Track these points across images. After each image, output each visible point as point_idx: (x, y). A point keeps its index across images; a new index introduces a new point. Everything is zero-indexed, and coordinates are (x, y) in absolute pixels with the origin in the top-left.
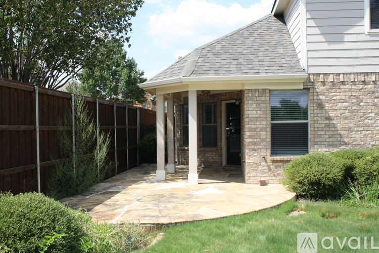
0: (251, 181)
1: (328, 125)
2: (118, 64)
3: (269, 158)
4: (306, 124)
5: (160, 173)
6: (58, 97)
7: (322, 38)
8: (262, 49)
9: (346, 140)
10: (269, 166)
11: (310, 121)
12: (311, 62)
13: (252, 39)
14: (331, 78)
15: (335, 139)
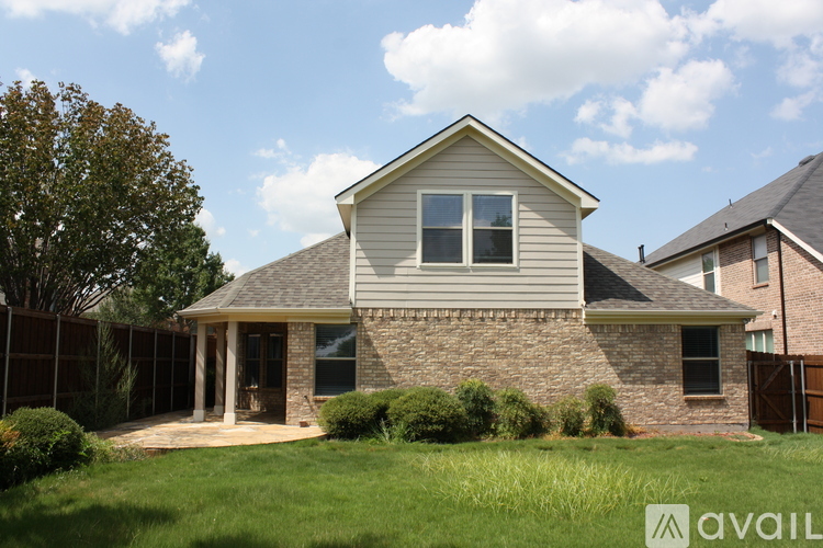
0: (292, 422)
1: (376, 364)
2: (194, 262)
3: (311, 398)
4: (354, 361)
5: (199, 412)
6: (82, 325)
7: (371, 271)
8: (317, 277)
9: (395, 379)
10: (311, 407)
11: (357, 358)
12: (360, 296)
13: (311, 264)
14: (380, 314)
15: (383, 377)
